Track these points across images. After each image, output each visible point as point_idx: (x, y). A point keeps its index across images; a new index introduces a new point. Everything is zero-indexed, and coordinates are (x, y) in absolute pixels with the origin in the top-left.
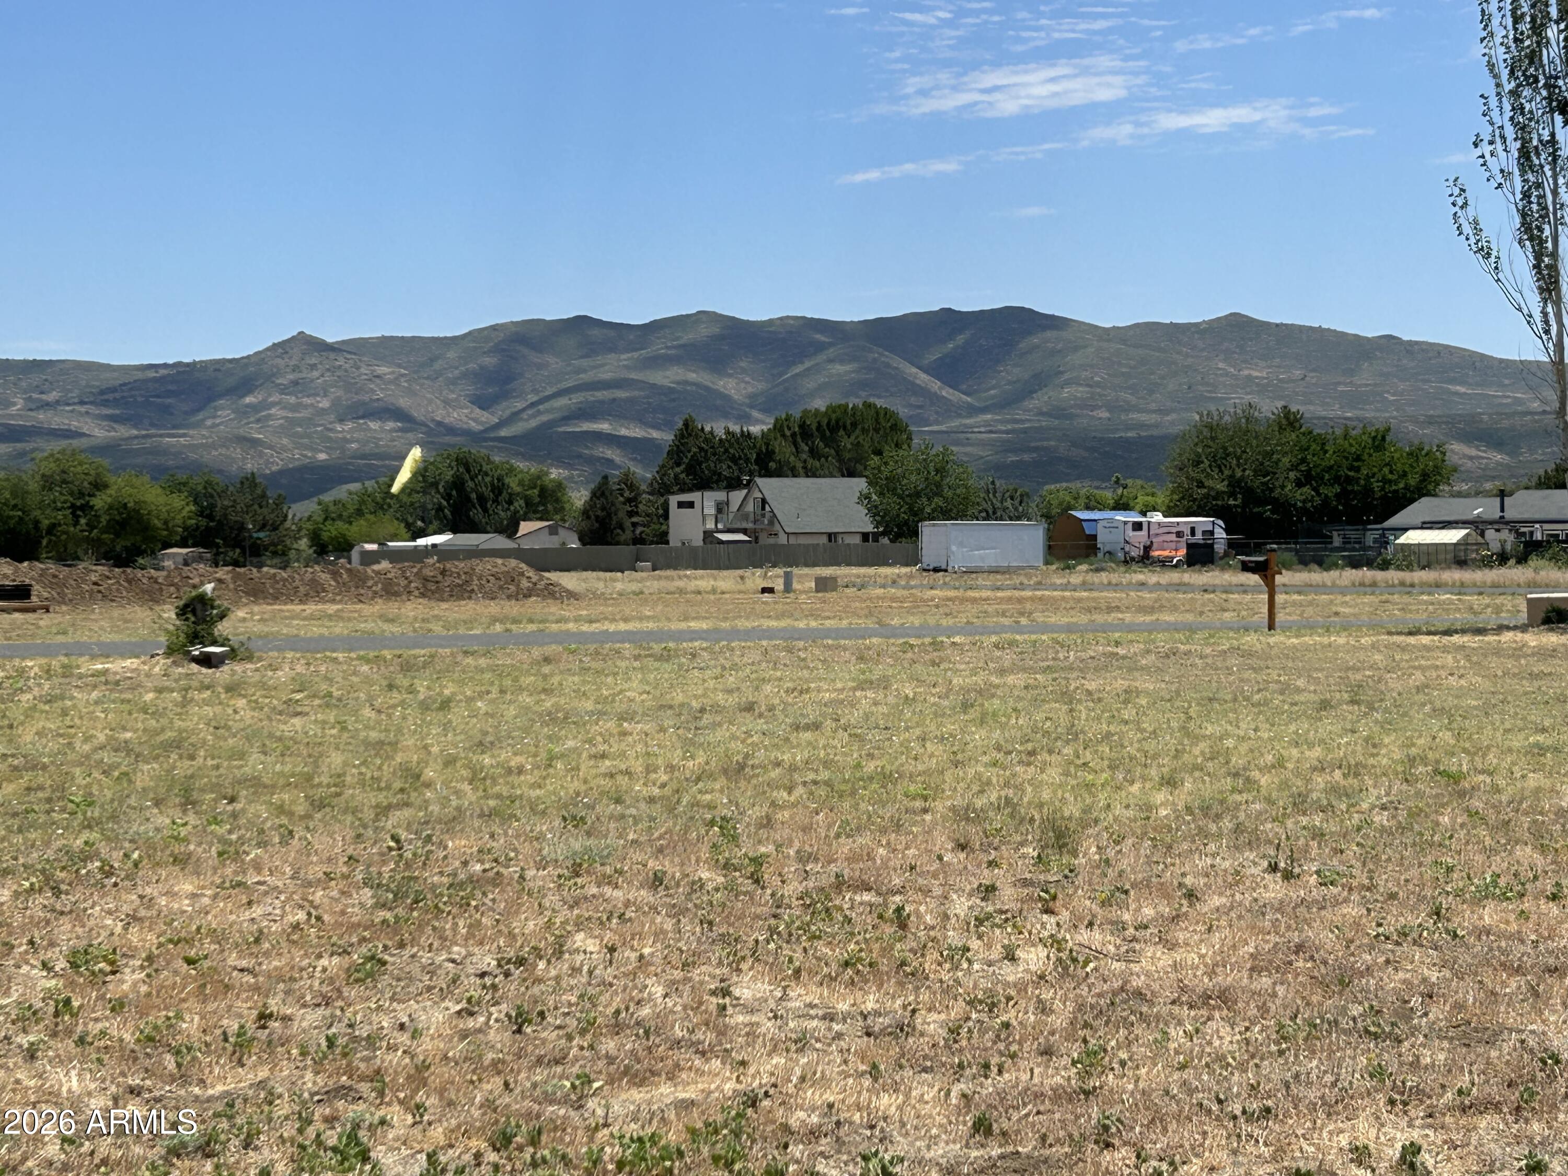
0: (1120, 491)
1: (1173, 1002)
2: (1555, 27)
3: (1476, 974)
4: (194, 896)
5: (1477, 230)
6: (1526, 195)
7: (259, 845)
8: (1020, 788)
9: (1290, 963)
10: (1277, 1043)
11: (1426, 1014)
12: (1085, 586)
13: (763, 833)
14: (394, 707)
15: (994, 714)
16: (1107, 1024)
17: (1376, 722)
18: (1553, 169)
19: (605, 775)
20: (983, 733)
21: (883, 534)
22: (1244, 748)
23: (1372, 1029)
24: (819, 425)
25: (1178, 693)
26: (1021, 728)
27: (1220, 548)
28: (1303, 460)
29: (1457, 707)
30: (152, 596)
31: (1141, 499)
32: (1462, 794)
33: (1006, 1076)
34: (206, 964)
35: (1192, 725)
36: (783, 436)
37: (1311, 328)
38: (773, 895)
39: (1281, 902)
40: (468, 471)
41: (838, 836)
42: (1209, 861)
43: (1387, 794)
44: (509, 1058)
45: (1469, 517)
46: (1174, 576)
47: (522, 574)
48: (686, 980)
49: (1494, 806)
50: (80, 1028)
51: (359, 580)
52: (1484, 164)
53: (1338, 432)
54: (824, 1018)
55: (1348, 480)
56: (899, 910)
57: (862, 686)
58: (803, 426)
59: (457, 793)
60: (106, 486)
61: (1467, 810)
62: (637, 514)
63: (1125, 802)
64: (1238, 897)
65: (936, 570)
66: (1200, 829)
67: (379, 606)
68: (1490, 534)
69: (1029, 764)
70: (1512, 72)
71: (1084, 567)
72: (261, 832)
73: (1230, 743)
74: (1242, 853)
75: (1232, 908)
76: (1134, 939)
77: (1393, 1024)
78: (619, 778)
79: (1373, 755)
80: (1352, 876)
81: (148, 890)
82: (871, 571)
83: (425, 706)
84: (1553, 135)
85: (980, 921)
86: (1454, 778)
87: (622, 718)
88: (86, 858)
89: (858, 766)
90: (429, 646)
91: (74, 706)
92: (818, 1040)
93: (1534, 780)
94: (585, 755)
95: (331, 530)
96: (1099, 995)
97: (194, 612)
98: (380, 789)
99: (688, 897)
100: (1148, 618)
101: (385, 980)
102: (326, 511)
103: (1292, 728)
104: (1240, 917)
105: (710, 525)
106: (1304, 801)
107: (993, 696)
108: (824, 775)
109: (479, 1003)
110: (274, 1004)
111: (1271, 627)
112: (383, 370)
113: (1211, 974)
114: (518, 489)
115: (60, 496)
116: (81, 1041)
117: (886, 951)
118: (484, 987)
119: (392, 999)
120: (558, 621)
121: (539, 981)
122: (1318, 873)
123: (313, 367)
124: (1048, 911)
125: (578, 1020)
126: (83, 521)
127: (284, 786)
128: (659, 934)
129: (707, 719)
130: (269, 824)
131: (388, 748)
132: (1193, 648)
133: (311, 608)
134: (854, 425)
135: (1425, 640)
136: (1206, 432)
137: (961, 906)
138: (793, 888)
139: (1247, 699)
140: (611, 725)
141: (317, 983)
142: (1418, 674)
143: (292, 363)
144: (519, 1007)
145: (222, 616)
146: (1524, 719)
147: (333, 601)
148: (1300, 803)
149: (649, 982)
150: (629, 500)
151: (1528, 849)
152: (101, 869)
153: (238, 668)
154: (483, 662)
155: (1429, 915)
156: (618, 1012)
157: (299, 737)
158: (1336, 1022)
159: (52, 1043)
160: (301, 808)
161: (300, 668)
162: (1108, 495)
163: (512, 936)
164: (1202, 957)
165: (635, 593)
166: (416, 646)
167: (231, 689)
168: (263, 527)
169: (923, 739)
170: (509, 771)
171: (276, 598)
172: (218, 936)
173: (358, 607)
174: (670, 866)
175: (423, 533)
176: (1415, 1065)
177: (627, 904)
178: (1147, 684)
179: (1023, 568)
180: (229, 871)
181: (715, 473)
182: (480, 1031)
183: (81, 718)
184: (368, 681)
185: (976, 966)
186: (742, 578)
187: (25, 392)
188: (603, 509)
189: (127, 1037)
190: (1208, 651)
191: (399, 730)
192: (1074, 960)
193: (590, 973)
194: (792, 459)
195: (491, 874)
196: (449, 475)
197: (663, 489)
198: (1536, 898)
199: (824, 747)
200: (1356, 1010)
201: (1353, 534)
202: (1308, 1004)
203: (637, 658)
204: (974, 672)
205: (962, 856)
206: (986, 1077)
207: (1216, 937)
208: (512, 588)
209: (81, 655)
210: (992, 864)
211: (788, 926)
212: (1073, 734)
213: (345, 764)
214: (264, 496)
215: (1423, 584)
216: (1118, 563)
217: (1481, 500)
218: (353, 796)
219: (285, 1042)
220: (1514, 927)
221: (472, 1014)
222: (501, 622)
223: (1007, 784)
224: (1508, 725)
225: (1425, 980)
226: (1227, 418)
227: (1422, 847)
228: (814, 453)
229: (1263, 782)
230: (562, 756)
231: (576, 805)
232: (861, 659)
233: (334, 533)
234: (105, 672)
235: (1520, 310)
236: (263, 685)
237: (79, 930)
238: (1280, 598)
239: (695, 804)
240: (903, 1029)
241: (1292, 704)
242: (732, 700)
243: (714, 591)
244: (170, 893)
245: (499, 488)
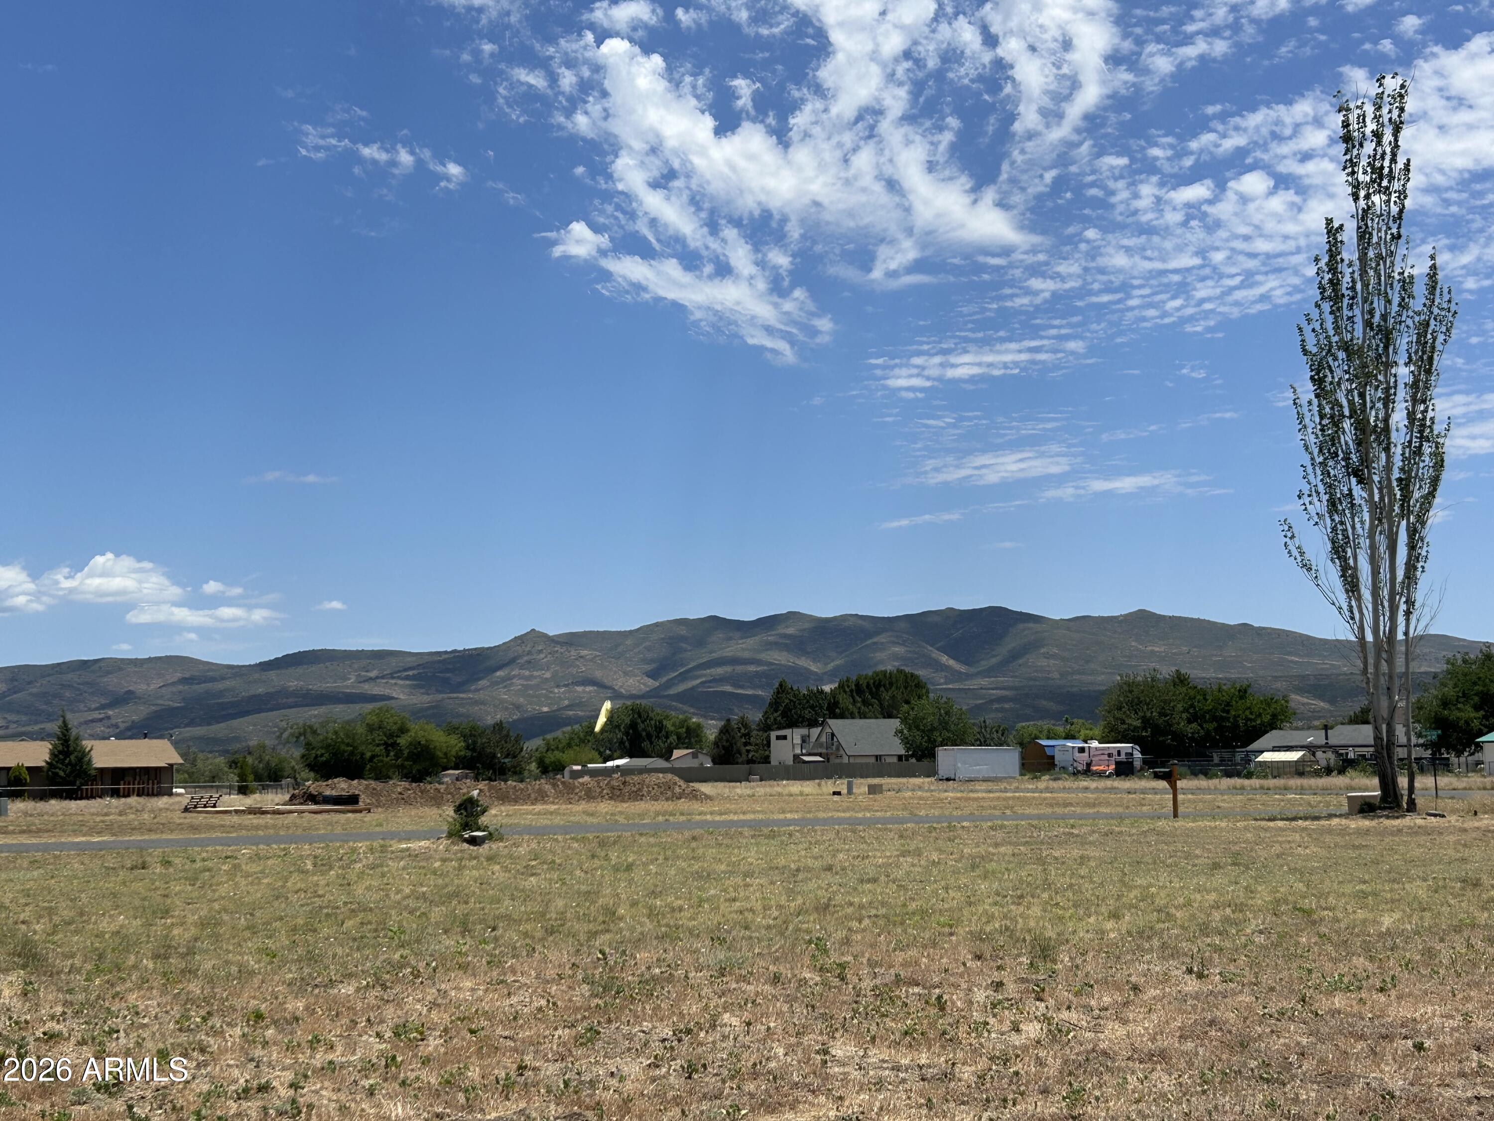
0: (1068, 727)
1: (1128, 1059)
2: (1348, 421)
3: (1333, 1040)
4: (473, 990)
5: (1302, 554)
6: (1334, 529)
7: (513, 957)
8: (1014, 920)
9: (1206, 1033)
10: (1201, 1085)
11: (1300, 1067)
12: (1047, 790)
13: (845, 948)
14: (596, 869)
15: (993, 872)
16: (1085, 1072)
17: (1252, 877)
18: (1352, 513)
19: (736, 912)
20: (987, 884)
21: (912, 756)
22: (1163, 894)
23: (1265, 1076)
24: (868, 685)
25: (1116, 858)
26: (1011, 881)
27: (1137, 764)
28: (1192, 706)
29: (1305, 867)
30: (437, 801)
31: (1083, 732)
32: (1314, 923)
33: (1018, 1107)
34: (483, 1033)
35: (1127, 879)
36: (845, 692)
37: (1192, 619)
38: (854, 988)
39: (1197, 993)
40: (640, 716)
41: (895, 950)
42: (1146, 967)
43: (1263, 923)
44: (684, 1095)
45: (1305, 743)
46: (1109, 783)
47: (675, 784)
48: (799, 1044)
49: (1336, 931)
50: (402, 1075)
51: (570, 789)
52: (1306, 509)
53: (1215, 687)
54: (893, 1069)
55: (1223, 719)
56: (939, 998)
57: (904, 854)
58: (857, 685)
59: (639, 923)
60: (408, 731)
61: (1318, 934)
62: (750, 744)
63: (1086, 928)
64: (1167, 990)
65: (948, 780)
66: (1138, 946)
67: (583, 806)
68: (1319, 754)
69: (1019, 904)
70: (1321, 451)
71: (1047, 777)
72: (514, 948)
73: (1153, 890)
74: (1168, 961)
75: (1164, 997)
76: (1099, 1017)
77: (1279, 1073)
78: (746, 914)
79: (1252, 898)
80: (1244, 976)
81: (443, 986)
82: (904, 780)
83: (616, 869)
84: (1350, 490)
85: (994, 1006)
86: (1308, 913)
87: (746, 875)
88: (402, 967)
89: (904, 905)
90: (617, 830)
91: (389, 871)
92: (890, 1084)
93: (1361, 914)
94: (722, 900)
95: (550, 758)
96: (1077, 1054)
97: (466, 809)
98: (589, 921)
99: (798, 989)
100: (1091, 811)
101: (599, 1044)
102: (548, 744)
103: (1195, 881)
104: (1170, 1003)
105: (798, 751)
106: (1207, 928)
107: (991, 860)
108: (882, 911)
109: (662, 1059)
110: (528, 1059)
111: (1176, 815)
112: (584, 653)
113: (1153, 1039)
114: (672, 729)
115: (379, 737)
116: (403, 1083)
117: (932, 1025)
118: (665, 1048)
119: (605, 1057)
120: (700, 814)
121: (701, 1044)
122: (1220, 974)
123: (540, 651)
124: (1040, 1000)
125: (729, 1070)
126: (392, 754)
127: (527, 920)
128: (780, 1014)
129: (801, 876)
130: (518, 945)
131: (593, 896)
132: (1124, 829)
133: (538, 807)
134: (891, 684)
135: (1280, 824)
136: (1126, 688)
137: (980, 996)
138: (867, 984)
139: (1163, 862)
140: (739, 880)
141: (555, 1047)
142: (1277, 846)
143: (528, 649)
144: (689, 1061)
145: (484, 812)
146: (1351, 875)
147: (553, 803)
148: (1205, 929)
149: (774, 1045)
150: (744, 735)
151: (1362, 959)
152: (412, 973)
153: (494, 846)
154: (652, 840)
155: (1298, 1002)
156: (755, 1064)
157: (536, 888)
158: (1240, 1072)
159: (385, 1085)
160: (539, 934)
161: (534, 845)
162: (1060, 729)
163: (681, 1015)
164: (1146, 1029)
165: (749, 796)
166: (607, 831)
167: (490, 859)
168: (507, 756)
169: (946, 889)
170: (673, 910)
171: (516, 801)
172: (489, 1016)
173: (570, 806)
174: (785, 970)
175: (611, 758)
176: (1296, 1100)
177: (757, 994)
178: (1093, 852)
179: (1005, 778)
180: (495, 973)
181: (800, 716)
182: (664, 1077)
183: (394, 878)
184: (577, 853)
185: (993, 1035)
186: (819, 785)
187: (356, 671)
188: (727, 741)
189: (433, 1081)
190: (1134, 831)
191: (600, 884)
192: (1060, 1031)
193: (735, 1039)
194: (851, 707)
195: (666, 975)
196: (627, 721)
197: (766, 727)
198: (1369, 990)
199: (881, 894)
200: (1253, 1064)
201: (1226, 755)
202: (1220, 1060)
203: (753, 837)
204: (977, 845)
205: (979, 963)
206: (1005, 1108)
207: (1154, 1017)
208: (669, 793)
209: (392, 839)
210: (999, 968)
211: (865, 1008)
212: (1048, 885)
213: (566, 905)
214: (507, 736)
215: (1276, 788)
216: (1069, 774)
217: (1311, 732)
218: (572, 926)
219: (536, 1084)
220: (1356, 1009)
221: (658, 1066)
222: (663, 815)
223: (1005, 917)
224: (1341, 879)
225: (1298, 1043)
226: (1139, 678)
227: (1289, 958)
228: (865, 702)
229: (1178, 915)
230: (708, 900)
231: (719, 931)
232: (901, 837)
233: (553, 759)
234: (408, 849)
235: (1333, 604)
236: (511, 857)
237: (399, 1012)
238: (1180, 797)
239: (797, 930)
240: (947, 1076)
241: (1194, 866)
242: (818, 864)
243: (801, 794)
244: (458, 989)
245: (660, 727)
